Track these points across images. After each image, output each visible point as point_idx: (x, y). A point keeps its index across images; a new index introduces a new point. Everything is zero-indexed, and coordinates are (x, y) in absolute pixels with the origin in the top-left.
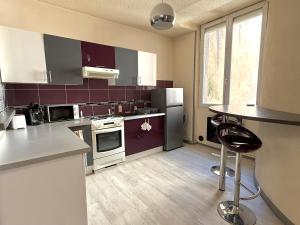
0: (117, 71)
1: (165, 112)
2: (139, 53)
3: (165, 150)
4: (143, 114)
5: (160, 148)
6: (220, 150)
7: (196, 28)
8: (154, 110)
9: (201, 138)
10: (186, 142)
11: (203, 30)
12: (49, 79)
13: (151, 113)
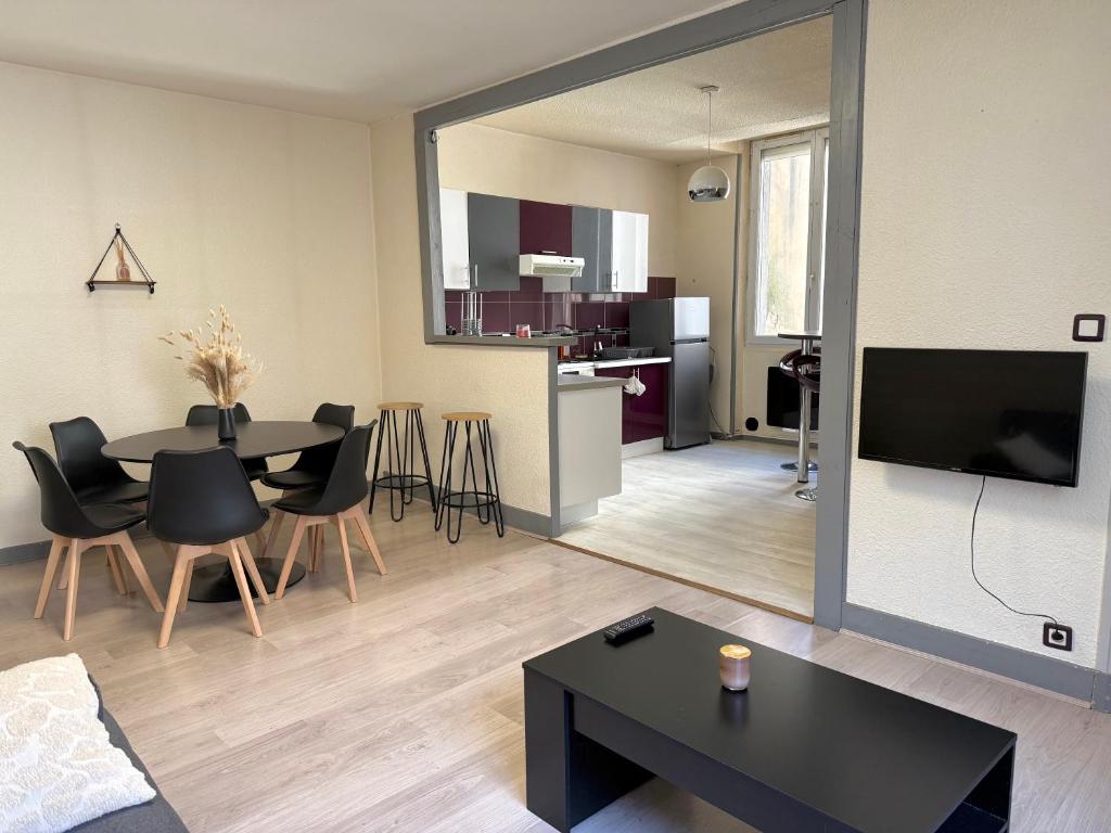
0: (580, 262)
1: (671, 354)
2: (615, 213)
3: (668, 448)
4: (624, 357)
5: (658, 442)
6: (796, 444)
7: (740, 150)
8: (644, 350)
9: (752, 424)
10: (718, 437)
11: (756, 152)
12: (472, 282)
13: (639, 356)
